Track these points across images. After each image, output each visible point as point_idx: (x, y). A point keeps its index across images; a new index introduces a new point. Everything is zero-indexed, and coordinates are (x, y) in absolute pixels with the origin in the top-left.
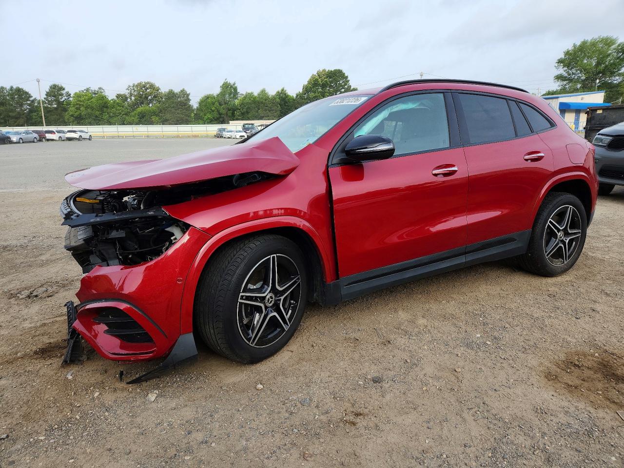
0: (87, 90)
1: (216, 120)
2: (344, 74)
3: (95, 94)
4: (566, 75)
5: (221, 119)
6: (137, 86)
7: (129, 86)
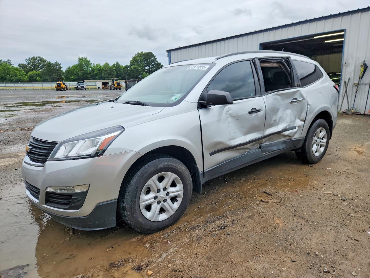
1: (77, 80)
2: (153, 55)
3: (5, 63)
6: (32, 59)
7: (27, 59)
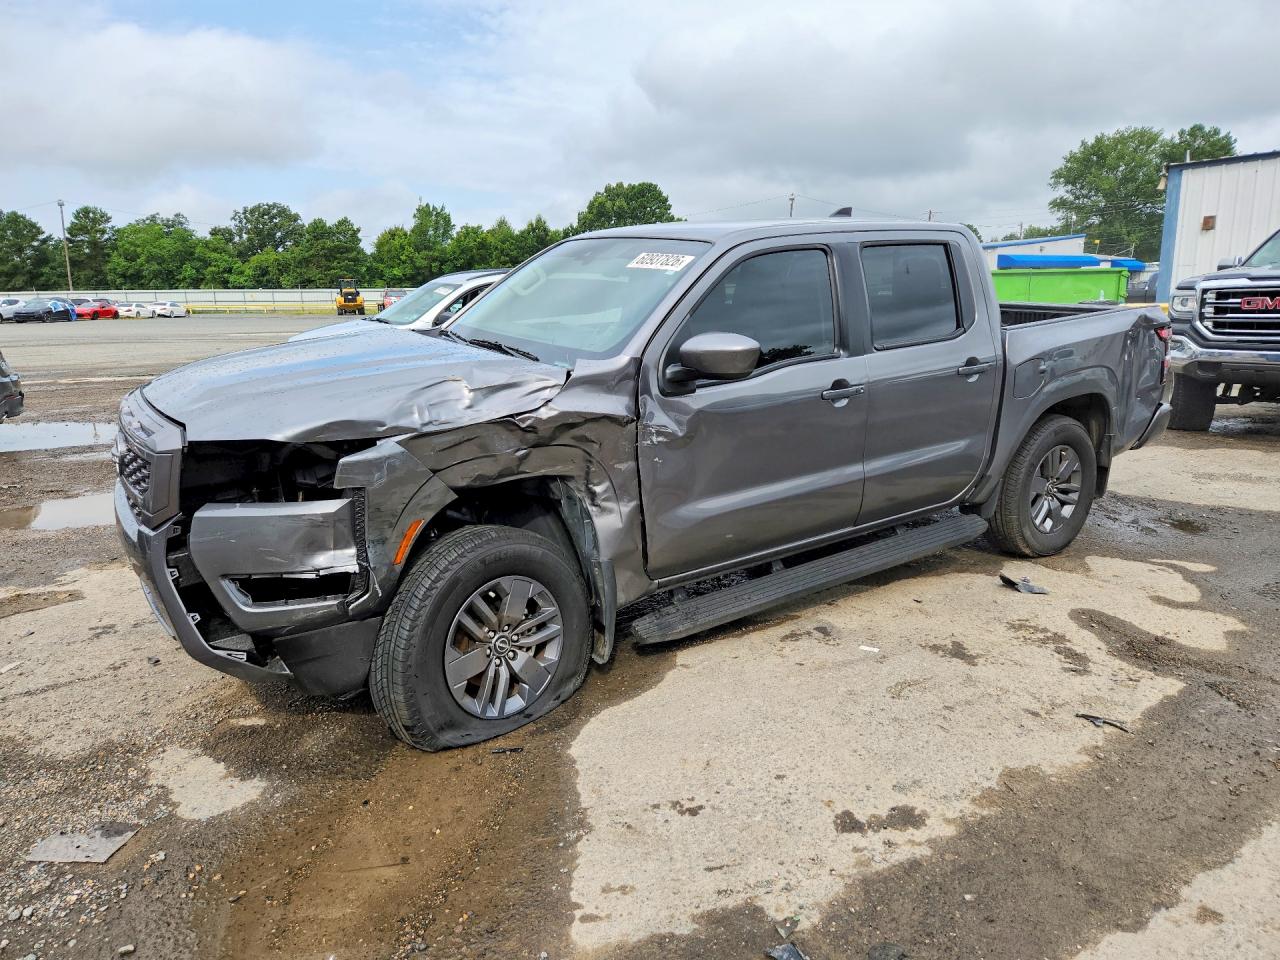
0: (153, 218)
1: (408, 279)
3: (168, 227)
4: (1072, 198)
5: (420, 278)
6: (252, 211)
7: (237, 213)
